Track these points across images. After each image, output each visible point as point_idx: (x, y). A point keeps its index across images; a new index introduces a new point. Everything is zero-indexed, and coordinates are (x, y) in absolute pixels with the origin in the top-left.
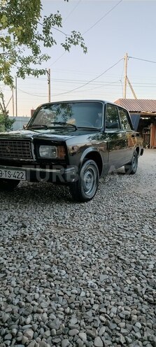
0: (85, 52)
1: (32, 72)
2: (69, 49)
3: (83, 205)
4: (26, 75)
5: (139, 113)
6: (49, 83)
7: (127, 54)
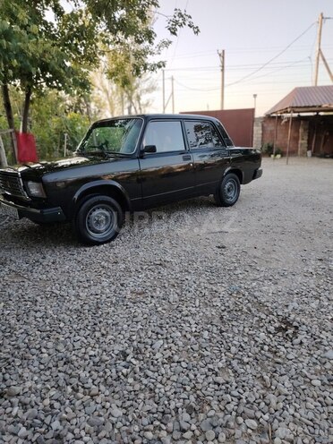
5: (320, 106)
6: (223, 70)
7: (322, 14)
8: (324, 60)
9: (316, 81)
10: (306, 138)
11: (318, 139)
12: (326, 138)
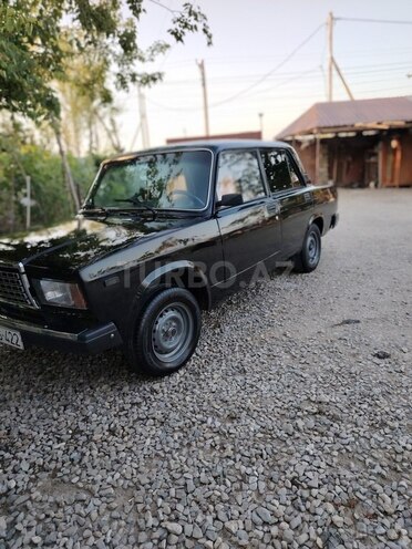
0: (209, 43)
1: (138, 78)
2: (183, 38)
3: (156, 387)
4: (130, 84)
5: (353, 126)
6: (204, 85)
7: (331, 14)
8: (338, 70)
9: (331, 95)
10: (326, 165)
11: (340, 166)
12: (349, 164)
